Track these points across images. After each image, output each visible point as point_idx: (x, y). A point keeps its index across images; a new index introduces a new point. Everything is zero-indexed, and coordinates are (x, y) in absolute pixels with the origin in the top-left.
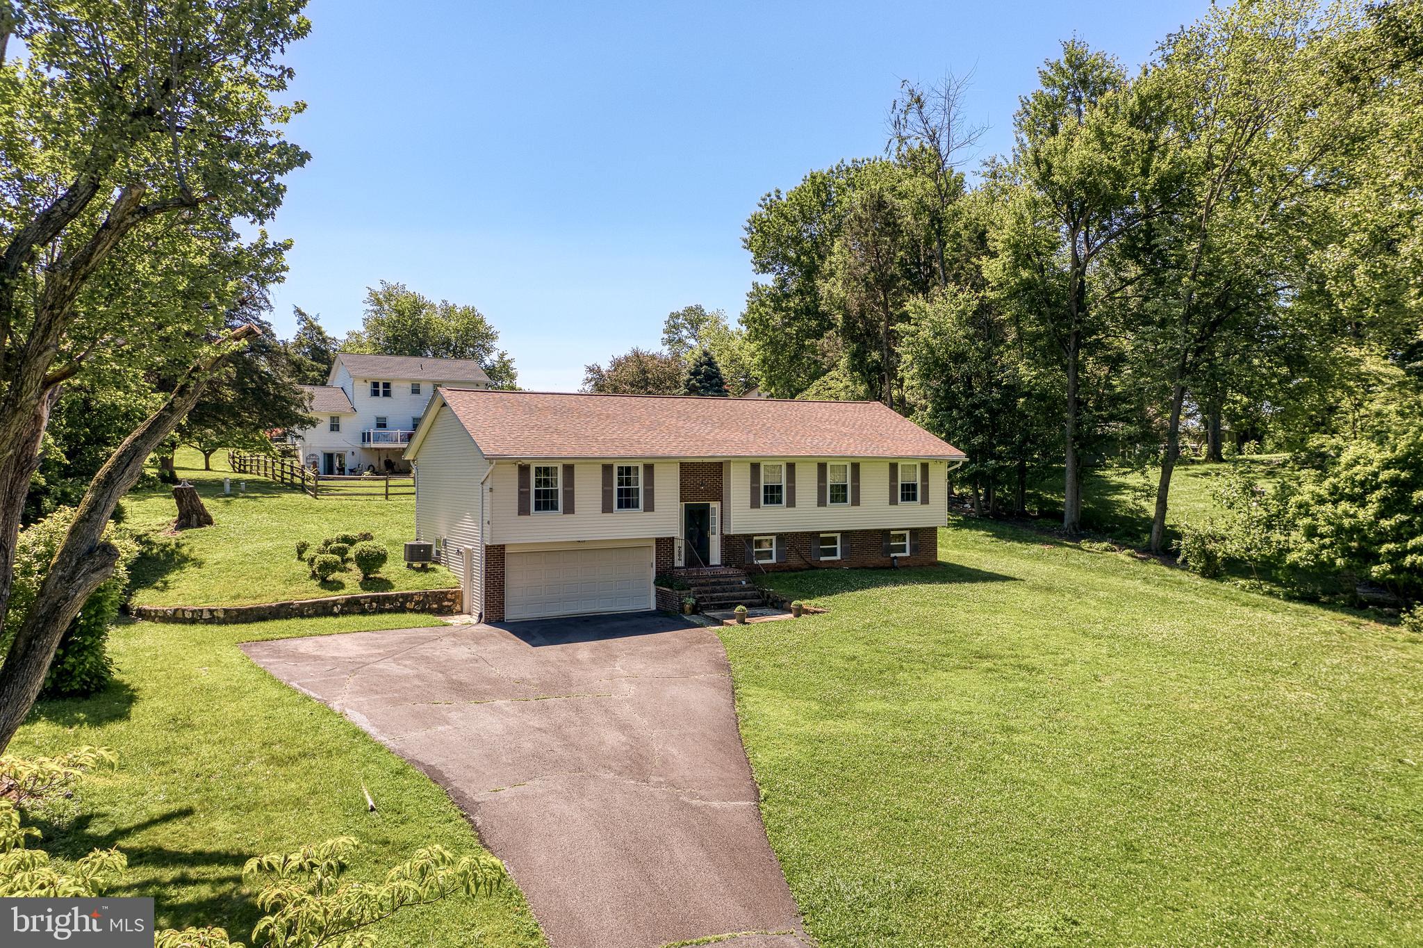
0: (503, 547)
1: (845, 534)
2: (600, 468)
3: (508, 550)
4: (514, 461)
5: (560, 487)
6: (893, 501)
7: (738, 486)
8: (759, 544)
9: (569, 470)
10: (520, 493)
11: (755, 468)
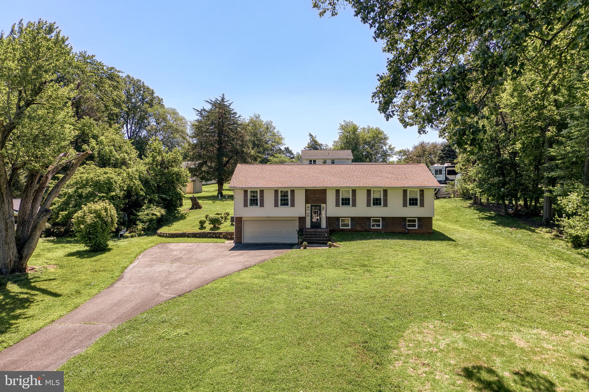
0: (241, 218)
1: (384, 219)
2: (274, 191)
3: (243, 219)
4: (242, 188)
5: (259, 198)
6: (405, 205)
7: (331, 198)
8: (343, 221)
9: (262, 192)
10: (244, 200)
11: (338, 191)
